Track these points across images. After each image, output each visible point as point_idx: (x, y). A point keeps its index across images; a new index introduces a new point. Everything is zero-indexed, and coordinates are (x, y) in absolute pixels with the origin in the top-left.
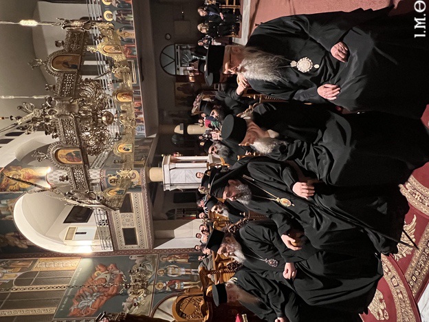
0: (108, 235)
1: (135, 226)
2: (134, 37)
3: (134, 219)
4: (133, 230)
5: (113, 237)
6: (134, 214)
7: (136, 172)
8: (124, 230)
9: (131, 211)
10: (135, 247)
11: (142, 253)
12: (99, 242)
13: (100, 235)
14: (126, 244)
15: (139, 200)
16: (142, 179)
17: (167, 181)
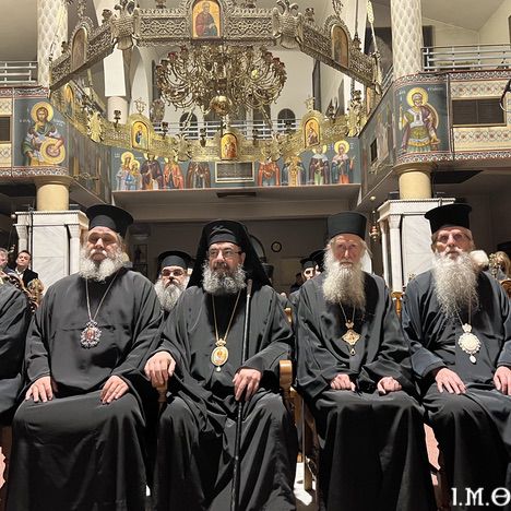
2: (291, 185)
7: (61, 159)
16: (45, 169)
17: (37, 219)
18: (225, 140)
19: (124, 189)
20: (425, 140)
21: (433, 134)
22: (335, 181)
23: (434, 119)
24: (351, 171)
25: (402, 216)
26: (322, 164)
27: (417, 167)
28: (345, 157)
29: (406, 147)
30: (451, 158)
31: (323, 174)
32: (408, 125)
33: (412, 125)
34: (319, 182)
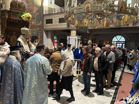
0: (50, 13)
1: (53, 24)
2: (130, 26)
3: (56, 24)
4: (51, 23)
5: (49, 15)
6: (58, 23)
8: (52, 19)
9: (60, 22)
10: (45, 23)
11: (42, 26)
12: (47, 9)
13: (50, 9)
14: (46, 20)
15: (64, 26)
16: (72, 28)
17: (71, 37)
18: (105, 22)
19: (90, 28)
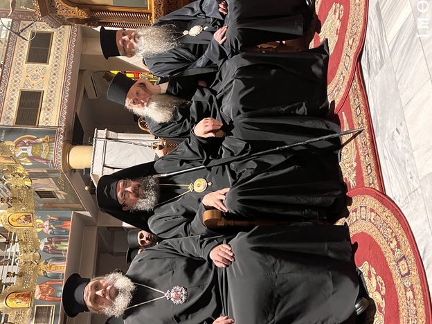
20: (45, 146)
21: (41, 140)
22: (67, 232)
23: (28, 138)
24: (60, 219)
25: (104, 166)
26: (50, 242)
27: (66, 153)
28: (47, 223)
29: (47, 161)
30: (62, 129)
31: (59, 242)
32: (29, 158)
33: (30, 154)
34: (65, 246)
